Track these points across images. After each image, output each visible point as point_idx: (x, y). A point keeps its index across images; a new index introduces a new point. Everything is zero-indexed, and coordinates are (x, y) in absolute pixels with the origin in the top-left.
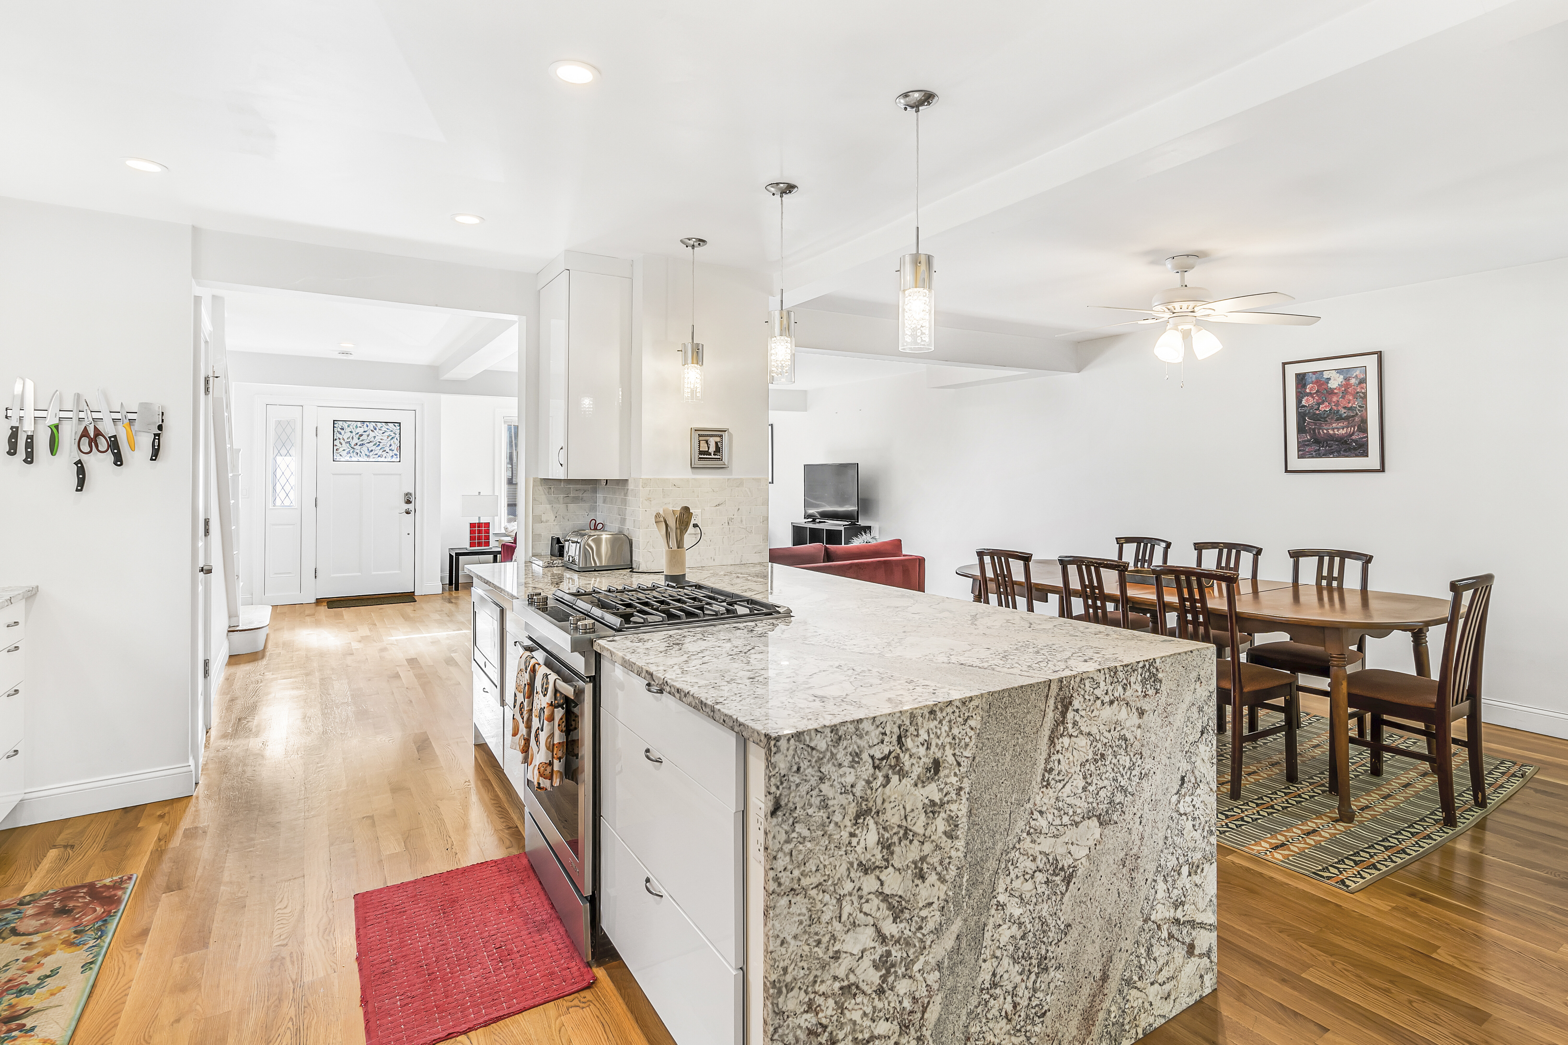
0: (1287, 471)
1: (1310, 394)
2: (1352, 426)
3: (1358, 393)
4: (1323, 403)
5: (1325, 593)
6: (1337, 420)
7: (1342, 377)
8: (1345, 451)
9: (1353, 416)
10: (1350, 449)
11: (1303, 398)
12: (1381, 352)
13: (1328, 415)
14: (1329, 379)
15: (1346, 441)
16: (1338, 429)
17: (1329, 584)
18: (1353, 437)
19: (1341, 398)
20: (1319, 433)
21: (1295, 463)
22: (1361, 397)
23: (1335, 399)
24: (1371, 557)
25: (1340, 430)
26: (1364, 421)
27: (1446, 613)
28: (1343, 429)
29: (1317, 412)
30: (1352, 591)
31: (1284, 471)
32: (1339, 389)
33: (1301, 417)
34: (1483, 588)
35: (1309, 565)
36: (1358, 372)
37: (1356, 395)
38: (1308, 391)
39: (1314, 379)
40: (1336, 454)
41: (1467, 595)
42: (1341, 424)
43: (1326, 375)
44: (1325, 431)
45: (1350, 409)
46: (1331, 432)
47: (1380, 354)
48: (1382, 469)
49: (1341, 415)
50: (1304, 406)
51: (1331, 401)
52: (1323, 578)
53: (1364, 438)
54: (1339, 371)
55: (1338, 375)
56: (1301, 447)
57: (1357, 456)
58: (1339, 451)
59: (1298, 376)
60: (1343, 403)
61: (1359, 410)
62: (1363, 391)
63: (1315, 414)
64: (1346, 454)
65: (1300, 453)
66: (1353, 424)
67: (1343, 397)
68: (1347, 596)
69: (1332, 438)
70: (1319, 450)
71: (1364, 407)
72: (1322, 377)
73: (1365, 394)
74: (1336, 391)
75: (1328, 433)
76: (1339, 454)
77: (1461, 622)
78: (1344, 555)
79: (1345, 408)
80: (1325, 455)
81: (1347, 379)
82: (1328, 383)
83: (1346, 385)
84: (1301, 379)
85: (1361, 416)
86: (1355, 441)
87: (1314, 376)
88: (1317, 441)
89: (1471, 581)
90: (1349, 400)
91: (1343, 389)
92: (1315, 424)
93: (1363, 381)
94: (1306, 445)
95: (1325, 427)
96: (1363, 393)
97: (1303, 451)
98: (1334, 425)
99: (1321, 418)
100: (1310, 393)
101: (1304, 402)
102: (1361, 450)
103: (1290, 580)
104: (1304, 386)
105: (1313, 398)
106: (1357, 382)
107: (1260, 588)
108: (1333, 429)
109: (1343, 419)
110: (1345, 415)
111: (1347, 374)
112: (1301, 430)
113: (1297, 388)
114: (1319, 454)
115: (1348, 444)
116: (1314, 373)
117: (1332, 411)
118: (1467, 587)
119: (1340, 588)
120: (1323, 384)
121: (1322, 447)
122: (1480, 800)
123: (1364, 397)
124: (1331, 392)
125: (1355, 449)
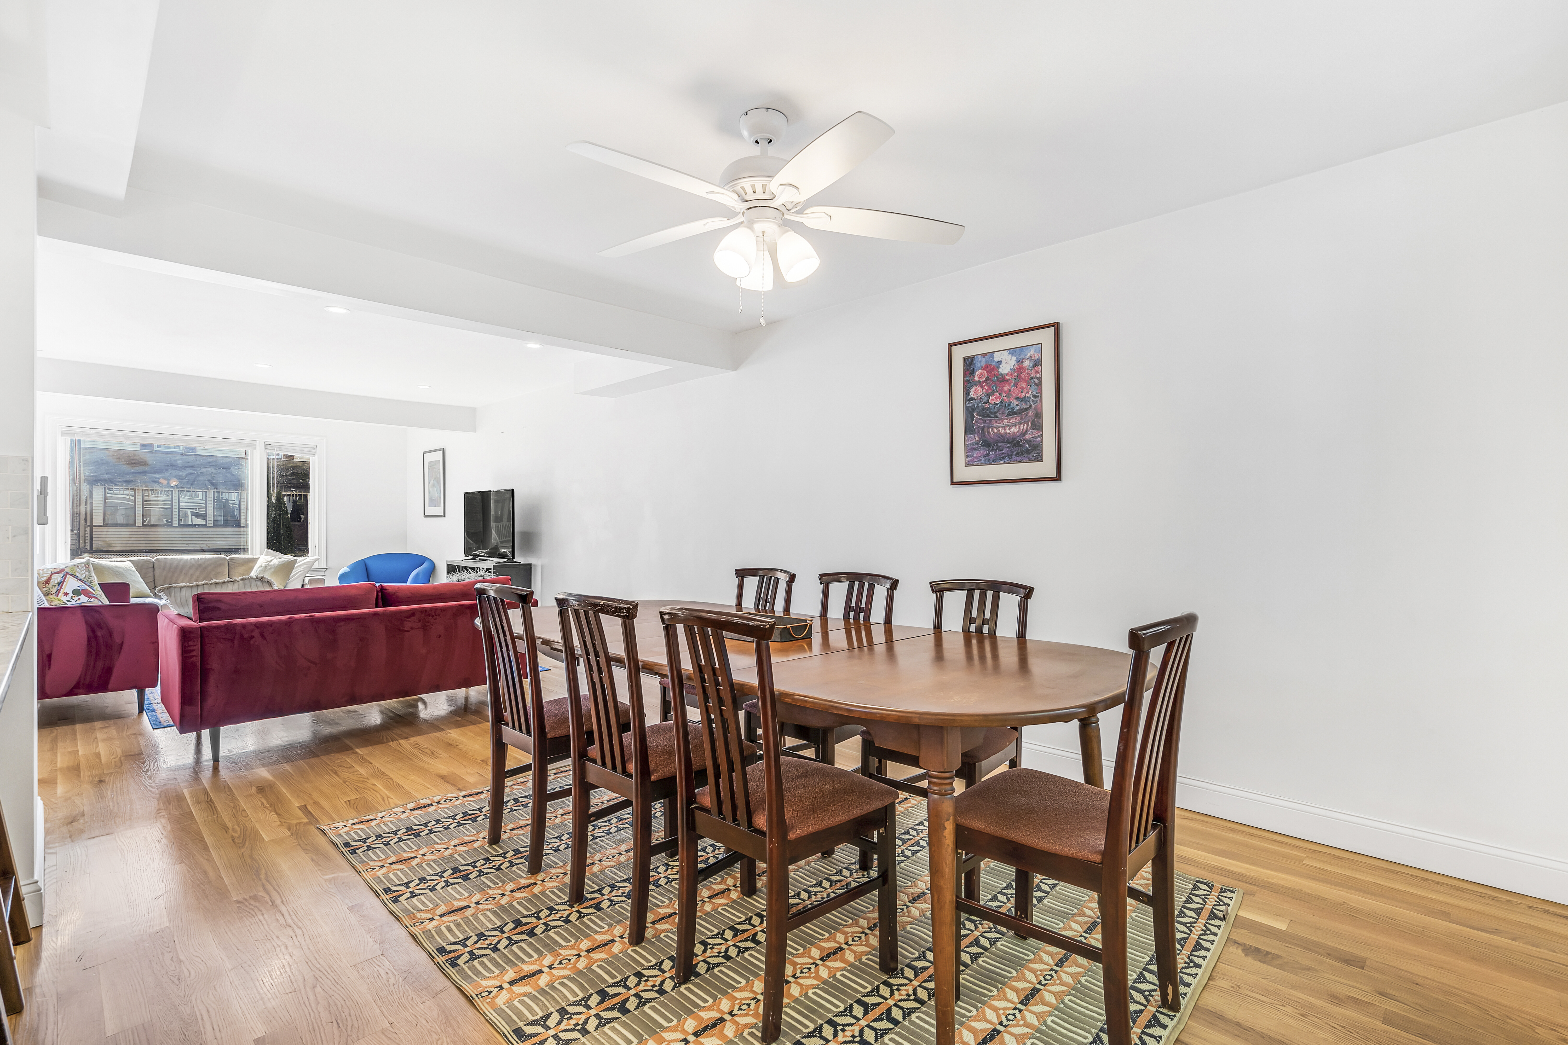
0: (953, 483)
1: (980, 383)
2: (1025, 423)
3: (1032, 378)
4: (993, 394)
5: (974, 642)
6: (1009, 415)
7: (1014, 358)
8: (1017, 455)
9: (1026, 409)
10: (1022, 453)
11: (970, 388)
12: (1058, 323)
13: (999, 410)
14: (1000, 362)
15: (1018, 442)
16: (1010, 427)
17: (979, 630)
18: (1027, 437)
19: (1014, 386)
20: (988, 432)
21: (963, 472)
22: (1036, 384)
23: (1006, 388)
24: (1031, 590)
25: (1010, 428)
26: (1039, 415)
27: (1123, 686)
28: (1015, 426)
29: (987, 406)
30: (1006, 639)
31: (950, 483)
32: (1012, 375)
33: (969, 412)
34: (1181, 639)
35: (955, 602)
36: (1032, 352)
37: (1029, 381)
38: (976, 379)
39: (983, 364)
40: (1007, 459)
41: (1156, 655)
42: (1013, 421)
43: (997, 357)
44: (995, 430)
45: (1023, 400)
46: (1002, 431)
47: (1056, 326)
48: (1058, 478)
49: (1013, 409)
50: (972, 399)
51: (1002, 390)
52: (972, 621)
53: (1039, 437)
54: (1012, 351)
55: (1010, 356)
56: (969, 451)
57: (1030, 461)
58: (1011, 455)
59: (965, 359)
60: (1016, 392)
61: (1033, 401)
62: (1038, 376)
63: (984, 409)
64: (1019, 459)
65: (968, 459)
66: (1027, 419)
67: (1016, 385)
68: (1001, 645)
69: (1003, 439)
70: (988, 455)
71: (1038, 397)
72: (993, 360)
73: (1040, 379)
74: (1007, 377)
75: (998, 433)
76: (1009, 458)
77: (1147, 696)
78: (997, 587)
79: (1017, 399)
80: (994, 461)
81: (1020, 362)
82: (999, 367)
83: (1020, 369)
84: (969, 362)
85: (1035, 409)
86: (1029, 442)
87: (984, 360)
88: (987, 444)
89: (1162, 628)
90: (1022, 388)
91: (1016, 374)
92: (985, 422)
93: (1038, 363)
94: (975, 449)
95: (995, 425)
96: (1038, 378)
97: (971, 456)
98: (1005, 422)
99: (991, 413)
100: (979, 381)
101: (972, 395)
102: (1034, 452)
103: (930, 624)
104: (972, 373)
105: (982, 387)
106: (1031, 365)
107: (896, 636)
108: (1004, 427)
109: (1015, 413)
110: (1018, 408)
111: (1020, 355)
112: (969, 429)
113: (965, 375)
114: (989, 460)
115: (1021, 446)
116: (984, 355)
117: (1003, 404)
118: (1156, 640)
119: (992, 635)
120: (993, 369)
121: (992, 450)
122: (1170, 998)
123: (1039, 384)
124: (1002, 380)
125: (1028, 452)
